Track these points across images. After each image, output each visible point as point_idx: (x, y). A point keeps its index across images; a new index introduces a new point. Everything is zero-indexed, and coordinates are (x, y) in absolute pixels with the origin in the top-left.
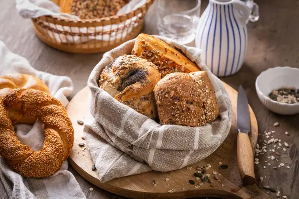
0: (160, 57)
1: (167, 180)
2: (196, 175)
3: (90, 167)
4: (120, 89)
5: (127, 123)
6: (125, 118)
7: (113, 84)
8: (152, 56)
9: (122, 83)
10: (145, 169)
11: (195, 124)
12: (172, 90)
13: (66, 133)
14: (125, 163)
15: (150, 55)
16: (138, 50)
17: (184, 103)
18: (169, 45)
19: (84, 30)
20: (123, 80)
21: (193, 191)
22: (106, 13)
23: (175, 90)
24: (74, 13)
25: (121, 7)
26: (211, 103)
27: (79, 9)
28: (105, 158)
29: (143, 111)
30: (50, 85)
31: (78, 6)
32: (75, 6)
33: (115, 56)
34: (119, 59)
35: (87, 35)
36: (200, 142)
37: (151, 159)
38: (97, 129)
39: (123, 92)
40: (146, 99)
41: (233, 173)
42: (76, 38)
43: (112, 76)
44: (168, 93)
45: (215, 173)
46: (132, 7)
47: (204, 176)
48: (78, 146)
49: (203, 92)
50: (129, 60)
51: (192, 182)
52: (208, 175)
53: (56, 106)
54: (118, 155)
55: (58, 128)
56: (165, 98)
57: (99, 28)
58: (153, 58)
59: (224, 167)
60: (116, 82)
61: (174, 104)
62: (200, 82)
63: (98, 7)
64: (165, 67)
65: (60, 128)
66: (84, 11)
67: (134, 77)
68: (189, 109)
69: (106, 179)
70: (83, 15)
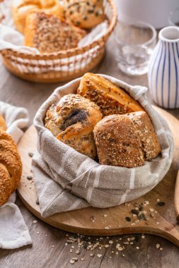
0: (103, 96)
1: (105, 216)
2: (134, 212)
3: (35, 200)
4: (62, 128)
5: (66, 162)
6: (65, 158)
7: (56, 123)
8: (96, 95)
9: (64, 123)
10: (85, 205)
11: (131, 165)
12: (108, 132)
13: (14, 167)
14: (66, 198)
15: (94, 94)
16: (83, 89)
17: (121, 145)
18: (114, 84)
19: (43, 62)
20: (65, 120)
21: (128, 228)
22: (67, 44)
23: (112, 132)
24: (35, 45)
25: (83, 37)
26: (151, 143)
27: (41, 41)
28: (48, 194)
29: (84, 150)
30: (7, 117)
31: (40, 38)
32: (37, 38)
33: (62, 93)
34: (63, 99)
35: (47, 66)
36: (136, 182)
37: (89, 196)
38: (42, 165)
39: (64, 132)
40: (86, 139)
41: (169, 210)
42: (37, 70)
43: (56, 115)
44: (105, 135)
45: (152, 210)
46: (93, 38)
47: (140, 213)
48: (26, 179)
49: (142, 132)
50: (72, 100)
51: (128, 219)
52: (145, 212)
53: (6, 141)
54: (60, 191)
55: (6, 163)
56: (102, 139)
57: (57, 61)
58: (97, 97)
59: (161, 204)
60: (59, 122)
61: (111, 146)
62: (140, 123)
63: (59, 39)
64: (108, 106)
65: (8, 163)
66: (45, 43)
67: (75, 117)
68: (125, 151)
69: (47, 215)
70: (44, 46)
